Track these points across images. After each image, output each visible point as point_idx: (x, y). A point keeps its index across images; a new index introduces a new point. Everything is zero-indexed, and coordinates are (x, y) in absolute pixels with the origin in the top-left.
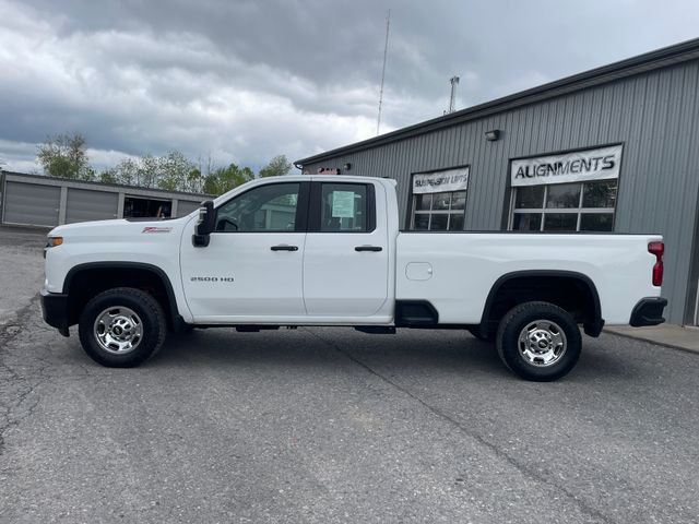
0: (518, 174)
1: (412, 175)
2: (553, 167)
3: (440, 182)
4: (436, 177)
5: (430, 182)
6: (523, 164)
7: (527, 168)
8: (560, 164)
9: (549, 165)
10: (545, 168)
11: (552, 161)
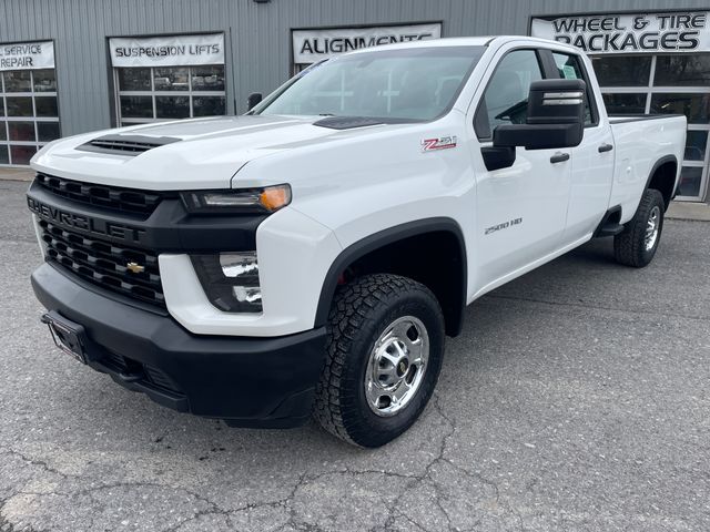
0: (304, 49)
1: (108, 38)
2: (353, 42)
3: (166, 52)
4: (159, 44)
5: (147, 52)
6: (311, 36)
7: (316, 42)
8: (362, 40)
9: (347, 41)
10: (343, 43)
11: (352, 35)
